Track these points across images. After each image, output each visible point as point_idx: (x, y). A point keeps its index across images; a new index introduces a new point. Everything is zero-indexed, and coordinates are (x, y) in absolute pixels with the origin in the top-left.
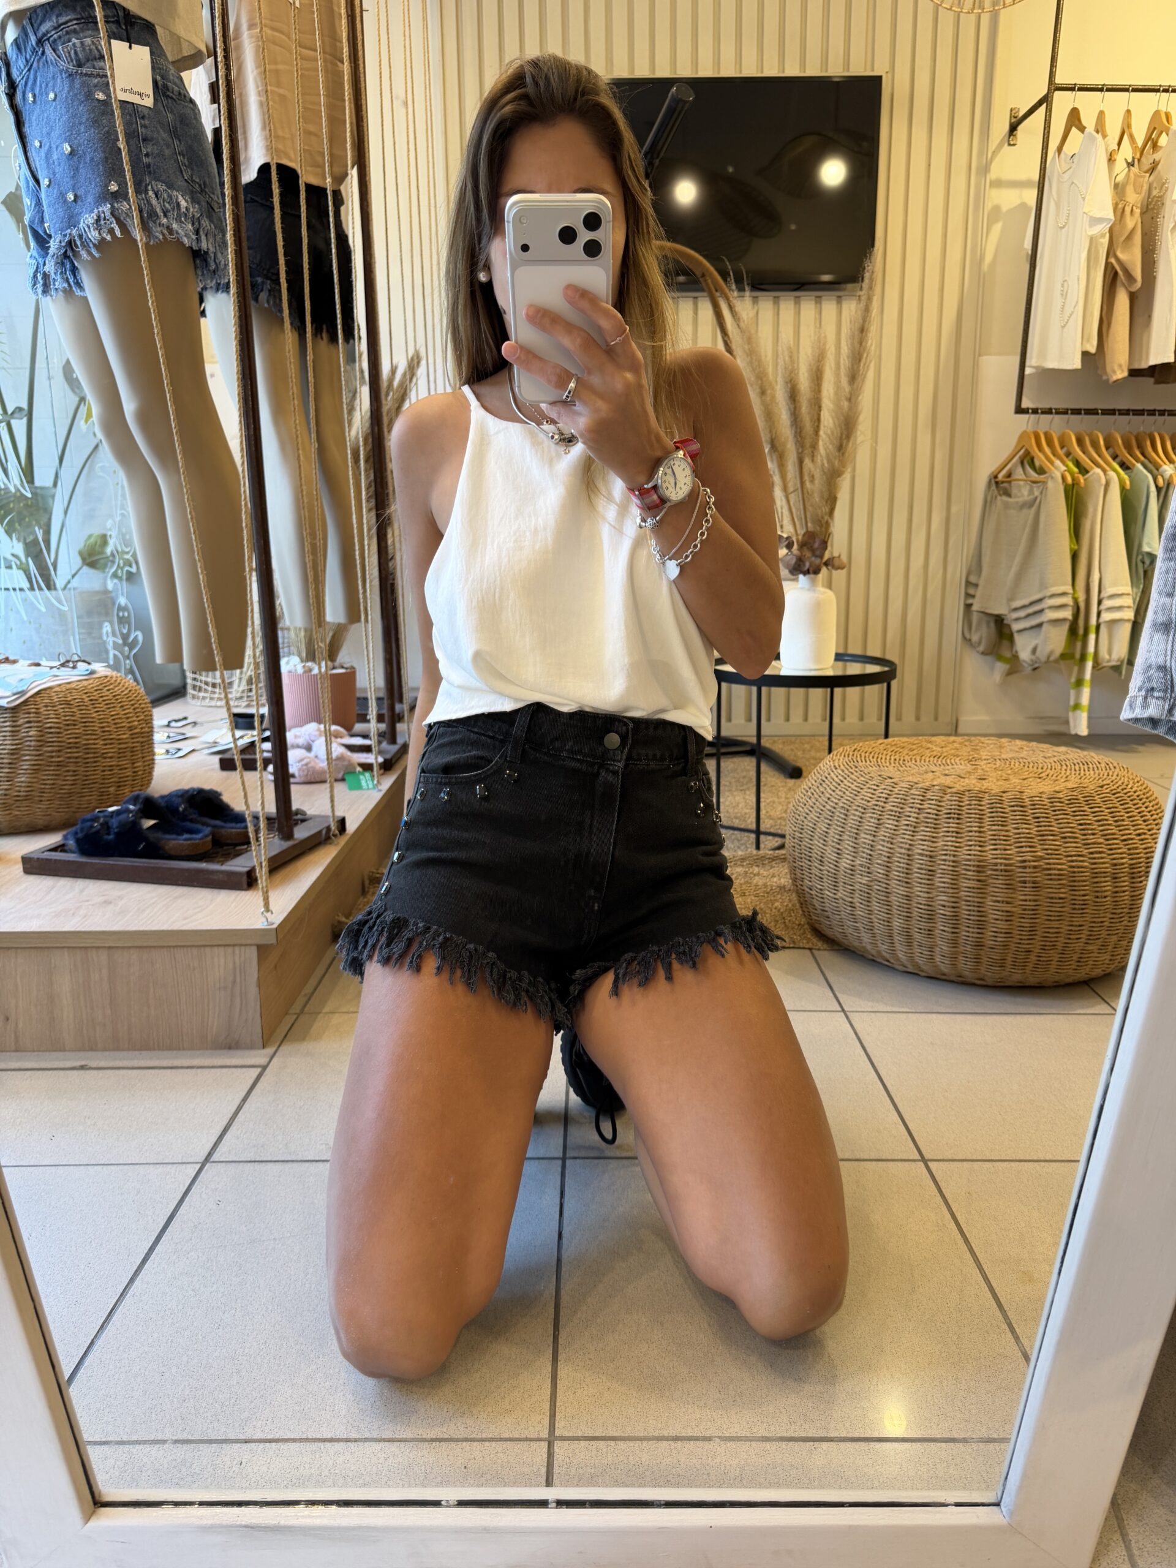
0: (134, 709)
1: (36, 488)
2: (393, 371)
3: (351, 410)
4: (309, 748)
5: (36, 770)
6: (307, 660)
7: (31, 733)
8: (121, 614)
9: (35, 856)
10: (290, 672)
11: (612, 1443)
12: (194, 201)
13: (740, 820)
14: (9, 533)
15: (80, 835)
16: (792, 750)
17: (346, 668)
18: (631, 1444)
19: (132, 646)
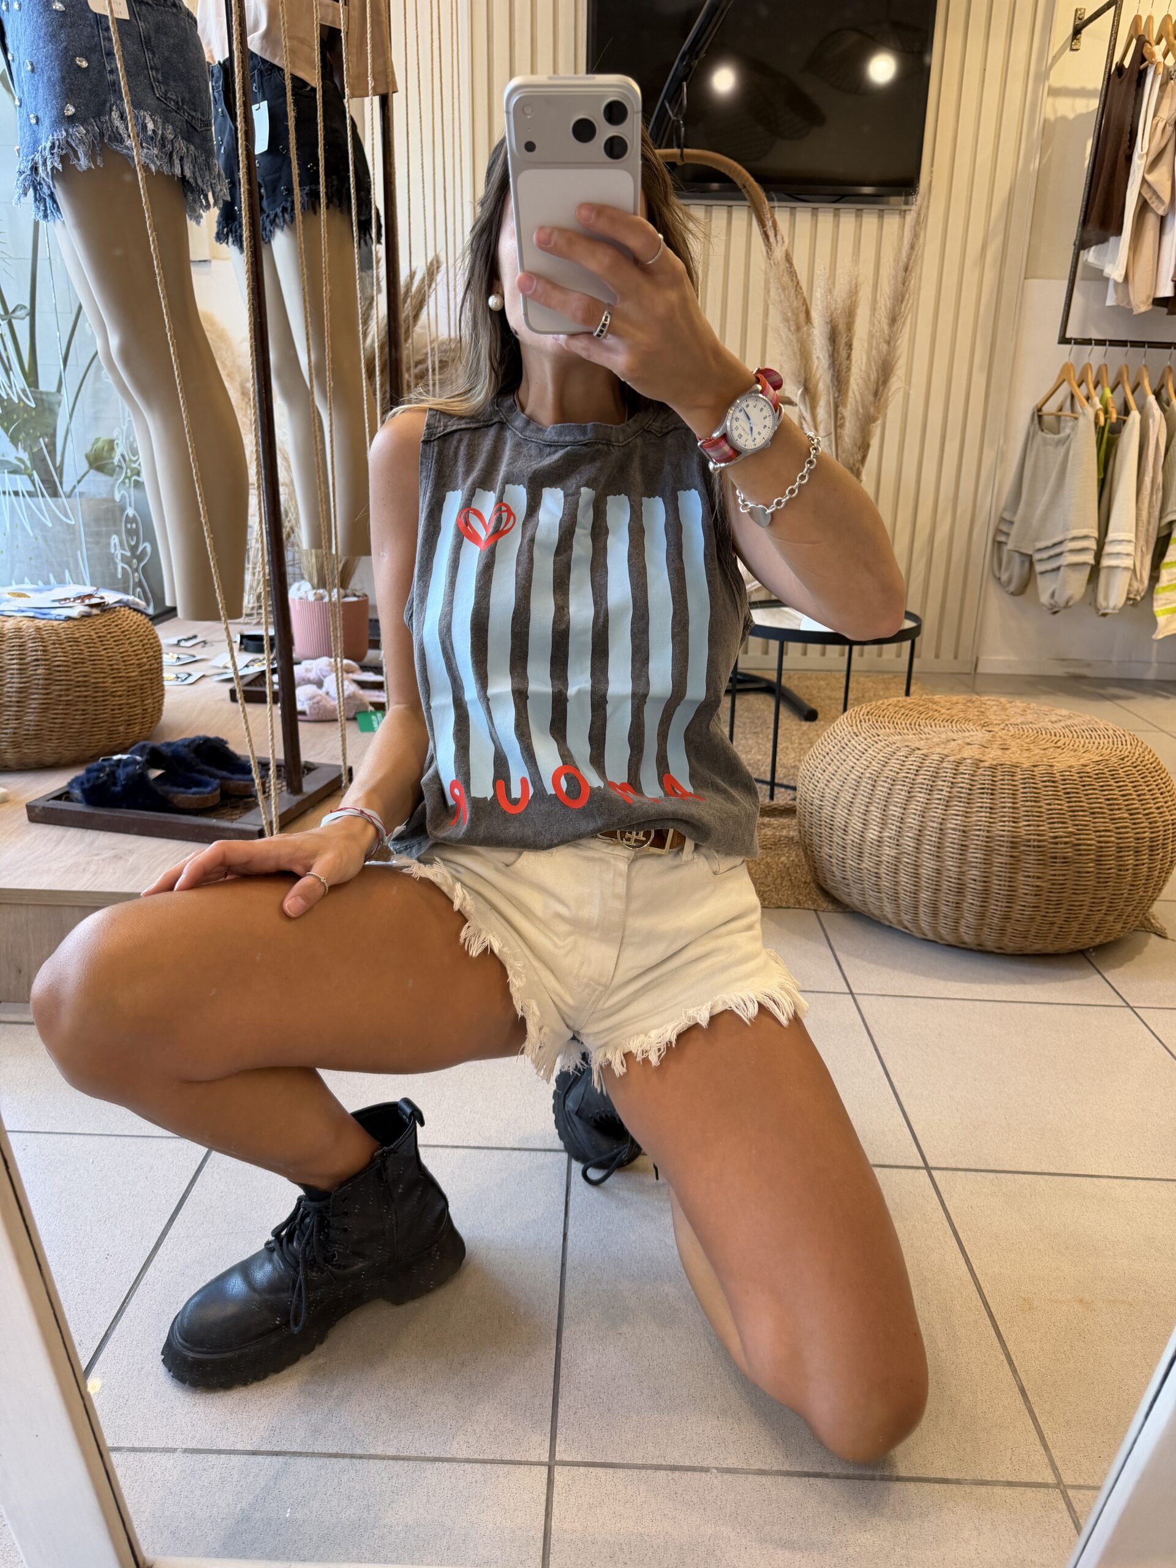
0: (143, 645)
1: (41, 393)
2: (412, 276)
3: (366, 322)
4: (320, 684)
5: (45, 709)
6: (319, 588)
7: (38, 672)
8: (129, 526)
9: (42, 804)
10: (301, 598)
11: (611, 1471)
13: (753, 767)
14: (14, 440)
16: (807, 687)
17: (358, 597)
18: (630, 1472)
19: (140, 560)
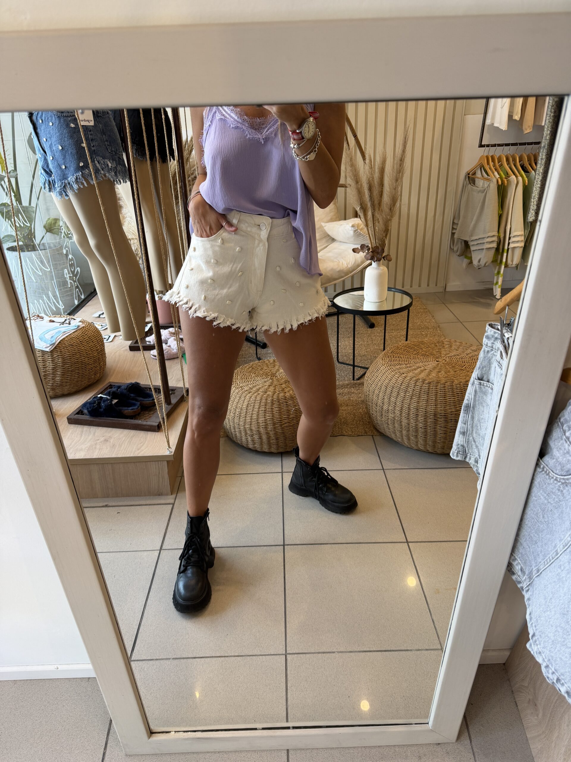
1: (23, 204)
5: (63, 374)
7: (59, 361)
8: (70, 263)
9: (73, 417)
11: (304, 655)
12: (113, 160)
13: (346, 356)
15: (90, 409)
18: (310, 655)
19: (76, 276)
